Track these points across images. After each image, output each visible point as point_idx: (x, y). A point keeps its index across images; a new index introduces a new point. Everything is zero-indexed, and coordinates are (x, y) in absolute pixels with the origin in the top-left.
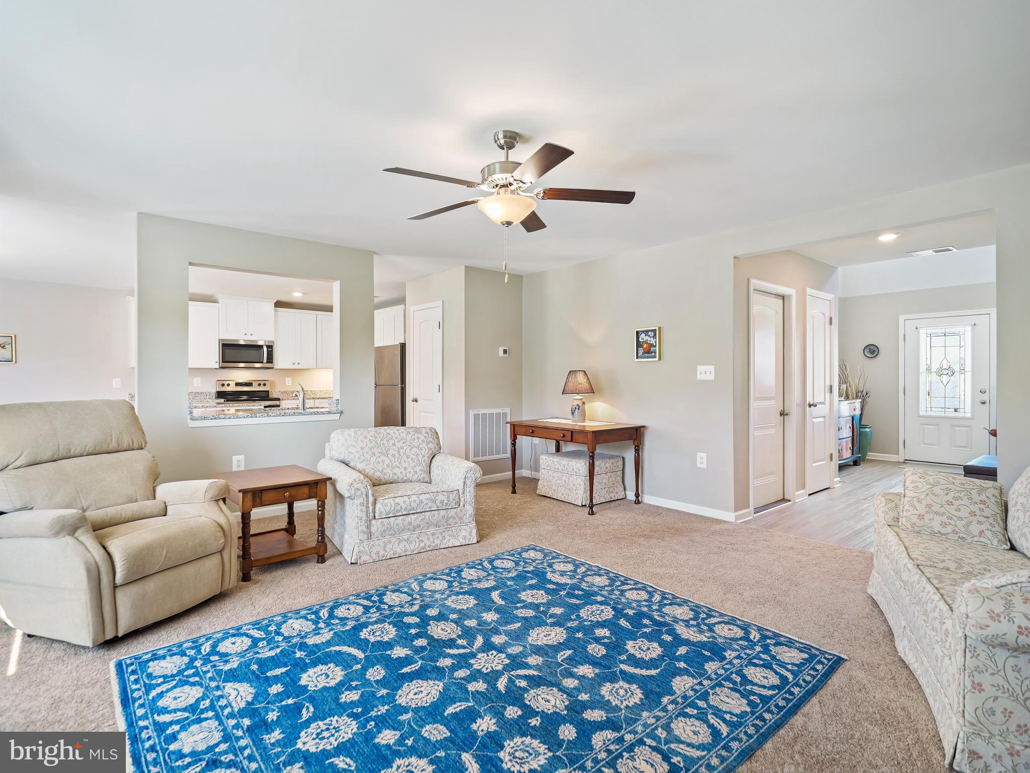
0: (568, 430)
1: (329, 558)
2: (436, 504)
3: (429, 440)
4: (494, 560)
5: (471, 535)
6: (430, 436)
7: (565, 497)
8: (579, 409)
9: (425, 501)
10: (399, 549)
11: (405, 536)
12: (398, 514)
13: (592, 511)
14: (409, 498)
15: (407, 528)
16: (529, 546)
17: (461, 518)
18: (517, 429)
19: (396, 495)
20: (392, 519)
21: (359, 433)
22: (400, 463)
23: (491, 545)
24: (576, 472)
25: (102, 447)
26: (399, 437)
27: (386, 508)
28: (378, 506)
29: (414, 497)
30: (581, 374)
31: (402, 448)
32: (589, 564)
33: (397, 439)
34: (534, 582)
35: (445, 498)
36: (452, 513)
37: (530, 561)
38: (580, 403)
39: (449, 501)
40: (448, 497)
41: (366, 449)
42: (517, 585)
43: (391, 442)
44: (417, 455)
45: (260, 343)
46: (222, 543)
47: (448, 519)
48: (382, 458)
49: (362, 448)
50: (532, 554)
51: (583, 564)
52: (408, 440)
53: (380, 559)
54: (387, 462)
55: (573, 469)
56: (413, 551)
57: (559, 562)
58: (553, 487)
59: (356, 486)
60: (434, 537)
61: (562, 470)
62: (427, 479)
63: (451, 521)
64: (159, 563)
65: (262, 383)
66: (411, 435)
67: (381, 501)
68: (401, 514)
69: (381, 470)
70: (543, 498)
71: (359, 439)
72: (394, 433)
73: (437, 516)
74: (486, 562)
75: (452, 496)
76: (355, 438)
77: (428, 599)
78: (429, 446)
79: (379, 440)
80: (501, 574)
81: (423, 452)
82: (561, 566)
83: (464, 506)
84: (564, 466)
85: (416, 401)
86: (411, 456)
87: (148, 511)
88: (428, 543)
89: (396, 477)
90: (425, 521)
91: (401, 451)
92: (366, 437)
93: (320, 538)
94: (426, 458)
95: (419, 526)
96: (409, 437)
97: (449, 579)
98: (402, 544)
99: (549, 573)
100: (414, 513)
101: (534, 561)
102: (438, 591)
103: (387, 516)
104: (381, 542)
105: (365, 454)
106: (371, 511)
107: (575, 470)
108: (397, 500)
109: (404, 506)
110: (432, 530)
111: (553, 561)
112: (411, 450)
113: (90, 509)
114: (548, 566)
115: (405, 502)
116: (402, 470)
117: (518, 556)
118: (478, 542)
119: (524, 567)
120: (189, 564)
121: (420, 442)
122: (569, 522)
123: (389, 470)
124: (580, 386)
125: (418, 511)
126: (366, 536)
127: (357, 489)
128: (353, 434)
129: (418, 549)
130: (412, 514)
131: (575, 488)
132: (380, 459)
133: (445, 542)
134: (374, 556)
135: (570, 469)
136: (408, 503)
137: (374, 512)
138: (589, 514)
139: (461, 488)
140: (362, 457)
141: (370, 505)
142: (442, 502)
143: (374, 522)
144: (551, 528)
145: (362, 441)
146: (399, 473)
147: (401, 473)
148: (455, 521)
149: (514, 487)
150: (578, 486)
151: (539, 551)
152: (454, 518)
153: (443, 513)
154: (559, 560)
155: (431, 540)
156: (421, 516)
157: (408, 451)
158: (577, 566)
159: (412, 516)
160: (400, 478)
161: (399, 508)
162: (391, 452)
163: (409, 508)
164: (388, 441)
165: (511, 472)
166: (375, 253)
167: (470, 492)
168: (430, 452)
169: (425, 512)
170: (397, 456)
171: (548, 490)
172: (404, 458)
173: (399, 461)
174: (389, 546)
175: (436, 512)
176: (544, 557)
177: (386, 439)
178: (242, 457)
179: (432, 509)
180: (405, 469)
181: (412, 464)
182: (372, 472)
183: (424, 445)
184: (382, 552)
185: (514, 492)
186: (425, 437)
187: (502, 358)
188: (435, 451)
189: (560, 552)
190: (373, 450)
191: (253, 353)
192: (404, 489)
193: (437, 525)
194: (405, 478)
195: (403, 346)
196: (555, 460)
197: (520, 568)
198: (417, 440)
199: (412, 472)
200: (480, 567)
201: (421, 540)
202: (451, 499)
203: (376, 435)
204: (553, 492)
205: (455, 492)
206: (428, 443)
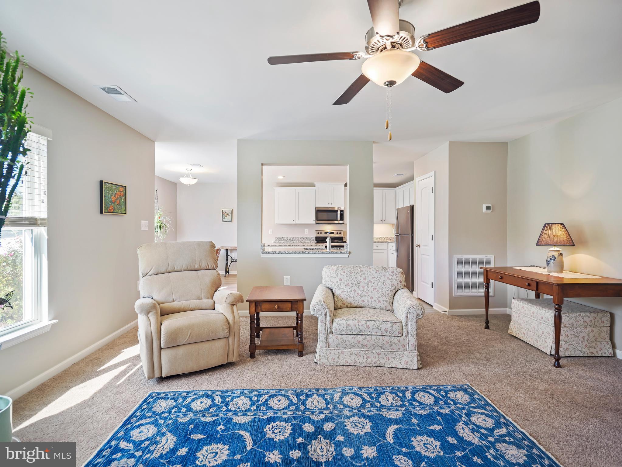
0: (533, 280)
1: (306, 354)
2: (380, 330)
3: (393, 278)
4: (417, 391)
5: (412, 361)
6: (395, 275)
7: (534, 342)
8: (554, 260)
9: (371, 327)
10: (350, 360)
11: (356, 350)
12: (349, 333)
13: (558, 364)
14: (358, 323)
15: (357, 345)
16: (462, 386)
17: (404, 346)
18: (489, 274)
19: (349, 318)
20: (345, 336)
21: (340, 268)
22: (368, 293)
23: (429, 374)
24: (545, 321)
25: (191, 267)
26: (370, 274)
27: (340, 327)
28: (335, 324)
29: (363, 322)
30: (557, 227)
31: (371, 282)
32: (514, 427)
33: (367, 274)
34: (438, 427)
35: (389, 328)
36: (396, 340)
37: (452, 403)
38: (556, 255)
39: (392, 330)
40: (392, 327)
41: (343, 281)
42: (419, 426)
43: (363, 277)
44: (382, 289)
45: (336, 209)
46: (227, 332)
47: (391, 345)
48: (354, 288)
49: (340, 280)
50: (459, 396)
51: (507, 424)
52: (376, 277)
53: (335, 364)
54: (358, 291)
55: (542, 317)
56: (361, 363)
57: (481, 414)
58: (523, 331)
59: (317, 308)
60: (380, 356)
61: (532, 316)
62: (389, 308)
63: (394, 346)
64: (185, 339)
65: (339, 232)
66: (379, 272)
67: (337, 321)
68: (351, 333)
69: (352, 297)
70: (513, 339)
71: (339, 273)
72: (367, 270)
73: (381, 340)
74: (409, 391)
75: (395, 327)
76: (336, 272)
77: (337, 412)
78: (393, 282)
79: (353, 274)
80: (414, 408)
81: (387, 286)
82: (480, 420)
83: (406, 336)
84: (533, 313)
85: (419, 246)
86: (377, 289)
87: (204, 306)
88: (374, 360)
89: (363, 304)
90: (371, 342)
91: (370, 284)
92: (344, 272)
93: (299, 339)
94: (389, 292)
95: (366, 345)
96: (377, 275)
97: (367, 398)
98: (353, 357)
99: (460, 424)
100: (363, 335)
101: (455, 403)
102: (349, 407)
103: (341, 333)
104: (336, 352)
105: (342, 284)
106: (328, 326)
107: (544, 318)
108: (349, 322)
109: (354, 328)
110: (377, 350)
111: (475, 410)
112: (377, 285)
113: (177, 301)
114: (466, 414)
115: (355, 325)
116: (369, 298)
117: (444, 394)
118: (418, 369)
119: (440, 408)
120: (206, 342)
121: (386, 278)
122: (525, 369)
123: (358, 297)
124: (555, 238)
125: (365, 333)
126: (325, 345)
127: (318, 310)
128: (336, 269)
129: (365, 363)
130: (361, 335)
131: (543, 335)
132: (353, 289)
133: (389, 362)
134: (330, 361)
135: (539, 317)
136: (357, 326)
137: (331, 328)
138: (554, 366)
139: (404, 321)
140: (340, 286)
141: (328, 323)
142: (386, 330)
143: (331, 335)
144: (500, 371)
145: (341, 274)
146: (366, 301)
147: (368, 301)
148: (398, 347)
149: (487, 323)
150: (547, 335)
151: (469, 394)
152: (397, 345)
153: (387, 339)
154: (483, 411)
155: (377, 358)
156: (368, 338)
157: (375, 285)
158: (498, 425)
159: (360, 336)
160: (367, 304)
161: (350, 328)
162: (362, 284)
163: (358, 330)
164: (360, 276)
165: (484, 310)
166: (374, 142)
167: (412, 325)
168: (394, 287)
169: (372, 335)
170: (366, 287)
171: (518, 332)
172: (372, 290)
173: (367, 291)
174: (342, 356)
175: (381, 337)
176: (469, 403)
177: (359, 274)
178: (289, 277)
179: (377, 334)
180: (371, 298)
181: (378, 295)
182: (346, 297)
183: (388, 281)
184: (336, 359)
185: (487, 327)
186: (390, 276)
187: (486, 213)
188: (397, 287)
189: (490, 402)
190: (348, 282)
191: (332, 215)
192: (359, 314)
193: (381, 347)
194: (371, 305)
195: (412, 207)
196: (525, 305)
197: (436, 408)
198: (383, 277)
199: (377, 301)
200: (401, 395)
201: (369, 357)
202: (394, 329)
203: (352, 271)
204: (523, 335)
205: (398, 324)
206: (392, 280)
